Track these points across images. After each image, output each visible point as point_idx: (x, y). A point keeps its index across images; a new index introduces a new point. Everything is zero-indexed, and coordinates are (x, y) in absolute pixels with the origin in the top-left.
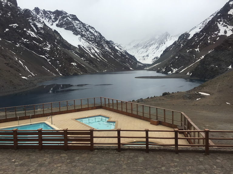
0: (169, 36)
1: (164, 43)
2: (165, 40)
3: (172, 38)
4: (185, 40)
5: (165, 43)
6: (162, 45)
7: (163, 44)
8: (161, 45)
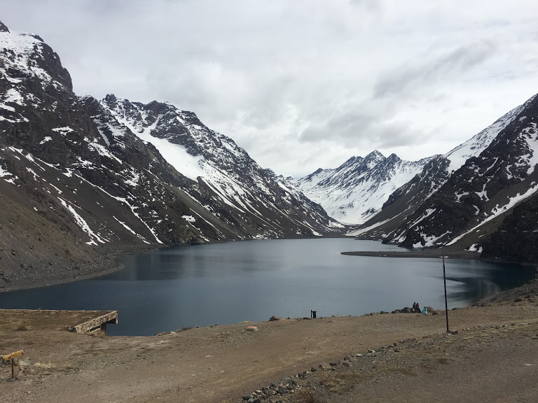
0: (400, 163)
1: (387, 178)
2: (391, 173)
3: (407, 167)
4: (440, 172)
5: (389, 179)
6: (383, 182)
7: (385, 180)
8: (381, 184)
